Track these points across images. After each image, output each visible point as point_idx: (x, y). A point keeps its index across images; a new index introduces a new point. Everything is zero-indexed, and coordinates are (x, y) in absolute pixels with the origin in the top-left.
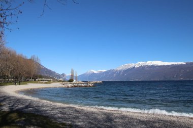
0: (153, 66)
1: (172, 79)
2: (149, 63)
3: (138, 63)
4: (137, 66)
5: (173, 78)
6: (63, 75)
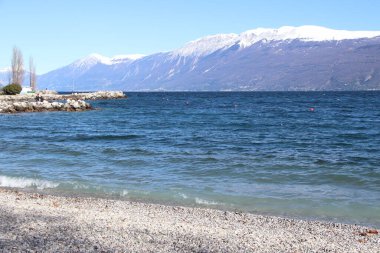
1: (358, 87)
2: (287, 33)
3: (249, 32)
4: (245, 43)
5: (362, 82)
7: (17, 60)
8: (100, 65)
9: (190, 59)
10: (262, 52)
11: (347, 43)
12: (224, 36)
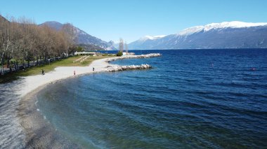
0: (229, 29)
1: (257, 46)
2: (225, 25)
3: (208, 25)
4: (206, 30)
5: (259, 44)
6: (110, 42)
8: (149, 40)
9: (183, 37)
10: (214, 33)
11: (252, 28)
12: (197, 27)
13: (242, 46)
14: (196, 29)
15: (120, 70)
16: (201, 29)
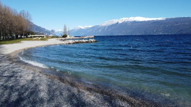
0: (135, 22)
2: (132, 19)
3: (121, 19)
4: (120, 22)
5: (153, 32)
6: (52, 31)
7: (65, 29)
8: (81, 29)
9: (105, 27)
10: (125, 24)
11: (149, 21)
12: (114, 20)
13: (143, 33)
14: (113, 21)
15: (74, 43)
16: (116, 22)
